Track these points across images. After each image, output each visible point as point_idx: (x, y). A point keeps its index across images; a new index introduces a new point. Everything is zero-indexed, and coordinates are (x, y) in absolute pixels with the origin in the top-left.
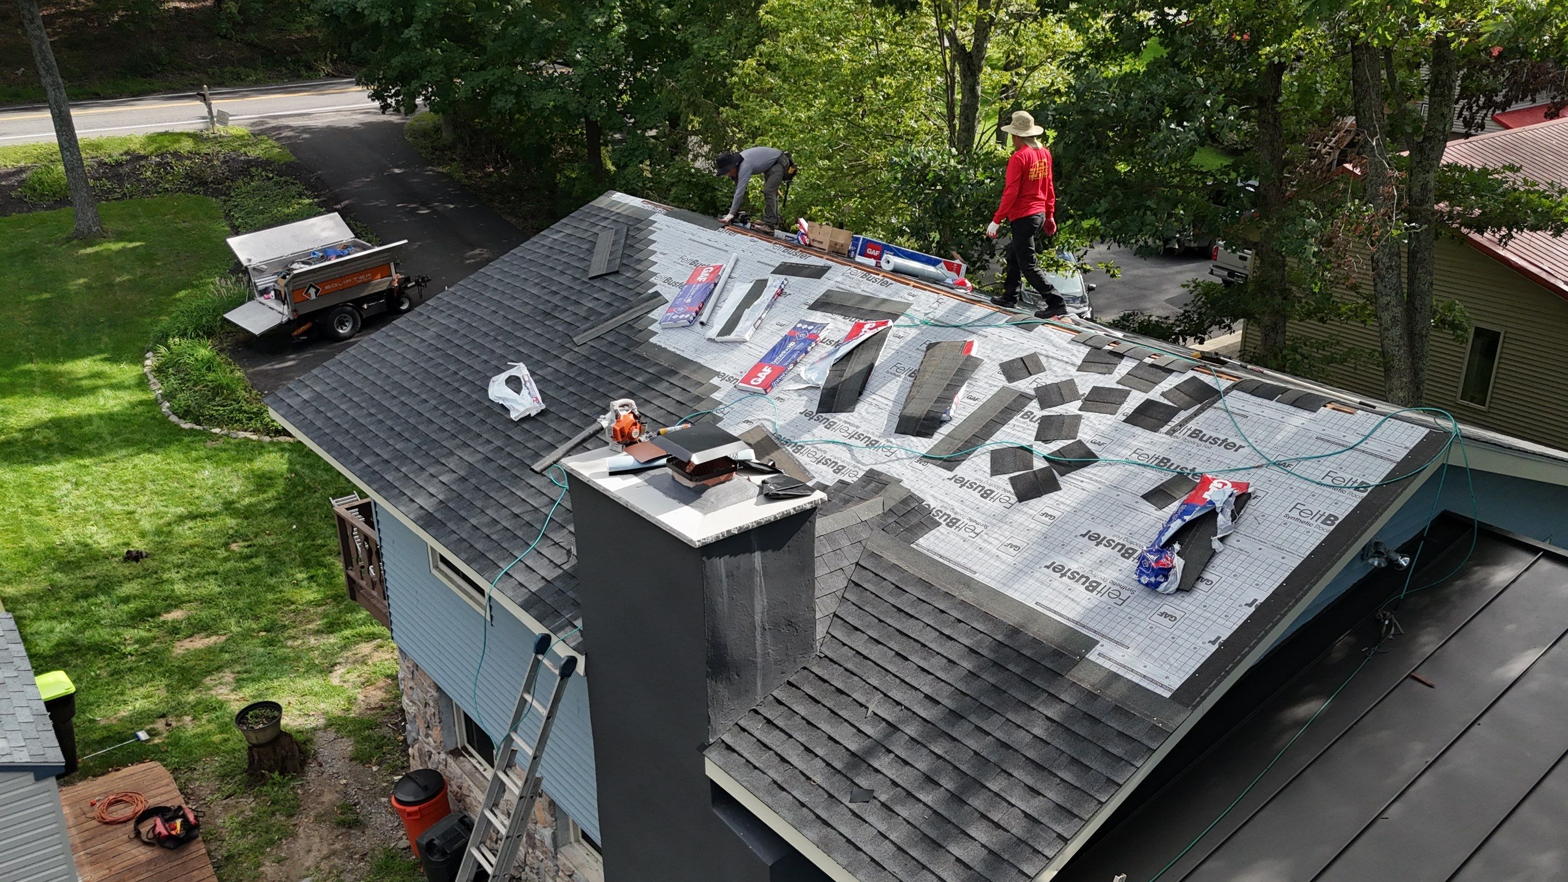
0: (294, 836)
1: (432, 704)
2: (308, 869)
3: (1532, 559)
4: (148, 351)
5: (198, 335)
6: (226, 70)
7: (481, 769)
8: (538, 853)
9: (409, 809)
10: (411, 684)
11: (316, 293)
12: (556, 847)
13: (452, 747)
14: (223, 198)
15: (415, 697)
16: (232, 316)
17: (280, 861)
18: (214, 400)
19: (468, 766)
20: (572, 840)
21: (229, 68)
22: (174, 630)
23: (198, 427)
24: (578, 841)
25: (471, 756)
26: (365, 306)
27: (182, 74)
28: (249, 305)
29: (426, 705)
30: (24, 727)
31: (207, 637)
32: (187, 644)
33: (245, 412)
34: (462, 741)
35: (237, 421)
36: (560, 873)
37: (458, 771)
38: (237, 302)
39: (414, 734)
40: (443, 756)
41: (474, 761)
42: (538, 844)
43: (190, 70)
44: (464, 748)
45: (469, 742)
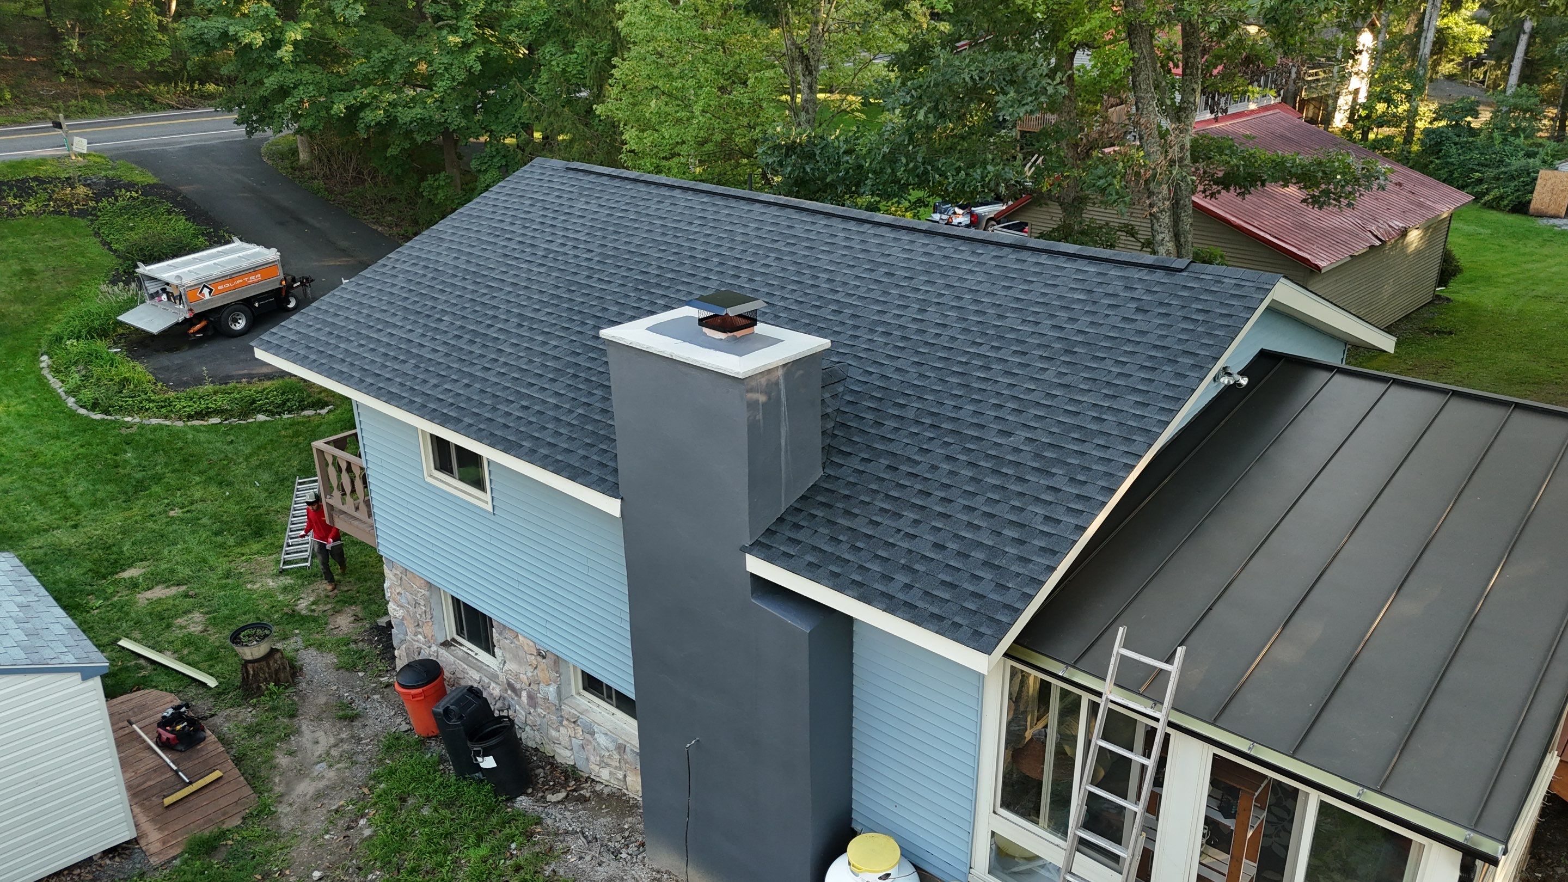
0: (298, 732)
1: (422, 603)
2: (320, 756)
3: (1328, 375)
4: (42, 355)
5: (92, 337)
6: (70, 103)
7: (473, 654)
8: (539, 710)
9: (413, 692)
10: (399, 590)
11: (210, 293)
12: (560, 700)
13: (442, 641)
14: (90, 217)
15: (403, 601)
16: (124, 318)
17: (291, 753)
18: (121, 392)
19: (461, 653)
20: (573, 693)
21: (73, 102)
22: (134, 585)
23: (109, 417)
24: (579, 694)
25: (461, 645)
26: (257, 305)
27: (26, 109)
28: (141, 307)
29: (416, 604)
30: (61, 638)
31: (168, 587)
32: (149, 594)
33: (154, 401)
34: (451, 632)
35: (147, 410)
36: (565, 722)
37: (452, 659)
38: (130, 304)
39: (401, 636)
40: (434, 648)
41: (465, 649)
42: (540, 701)
43: (34, 105)
44: (453, 640)
45: (458, 634)
